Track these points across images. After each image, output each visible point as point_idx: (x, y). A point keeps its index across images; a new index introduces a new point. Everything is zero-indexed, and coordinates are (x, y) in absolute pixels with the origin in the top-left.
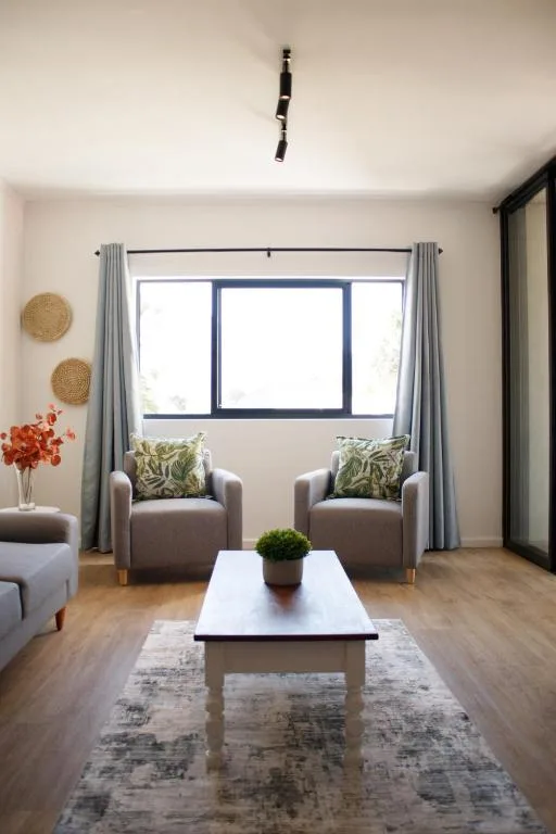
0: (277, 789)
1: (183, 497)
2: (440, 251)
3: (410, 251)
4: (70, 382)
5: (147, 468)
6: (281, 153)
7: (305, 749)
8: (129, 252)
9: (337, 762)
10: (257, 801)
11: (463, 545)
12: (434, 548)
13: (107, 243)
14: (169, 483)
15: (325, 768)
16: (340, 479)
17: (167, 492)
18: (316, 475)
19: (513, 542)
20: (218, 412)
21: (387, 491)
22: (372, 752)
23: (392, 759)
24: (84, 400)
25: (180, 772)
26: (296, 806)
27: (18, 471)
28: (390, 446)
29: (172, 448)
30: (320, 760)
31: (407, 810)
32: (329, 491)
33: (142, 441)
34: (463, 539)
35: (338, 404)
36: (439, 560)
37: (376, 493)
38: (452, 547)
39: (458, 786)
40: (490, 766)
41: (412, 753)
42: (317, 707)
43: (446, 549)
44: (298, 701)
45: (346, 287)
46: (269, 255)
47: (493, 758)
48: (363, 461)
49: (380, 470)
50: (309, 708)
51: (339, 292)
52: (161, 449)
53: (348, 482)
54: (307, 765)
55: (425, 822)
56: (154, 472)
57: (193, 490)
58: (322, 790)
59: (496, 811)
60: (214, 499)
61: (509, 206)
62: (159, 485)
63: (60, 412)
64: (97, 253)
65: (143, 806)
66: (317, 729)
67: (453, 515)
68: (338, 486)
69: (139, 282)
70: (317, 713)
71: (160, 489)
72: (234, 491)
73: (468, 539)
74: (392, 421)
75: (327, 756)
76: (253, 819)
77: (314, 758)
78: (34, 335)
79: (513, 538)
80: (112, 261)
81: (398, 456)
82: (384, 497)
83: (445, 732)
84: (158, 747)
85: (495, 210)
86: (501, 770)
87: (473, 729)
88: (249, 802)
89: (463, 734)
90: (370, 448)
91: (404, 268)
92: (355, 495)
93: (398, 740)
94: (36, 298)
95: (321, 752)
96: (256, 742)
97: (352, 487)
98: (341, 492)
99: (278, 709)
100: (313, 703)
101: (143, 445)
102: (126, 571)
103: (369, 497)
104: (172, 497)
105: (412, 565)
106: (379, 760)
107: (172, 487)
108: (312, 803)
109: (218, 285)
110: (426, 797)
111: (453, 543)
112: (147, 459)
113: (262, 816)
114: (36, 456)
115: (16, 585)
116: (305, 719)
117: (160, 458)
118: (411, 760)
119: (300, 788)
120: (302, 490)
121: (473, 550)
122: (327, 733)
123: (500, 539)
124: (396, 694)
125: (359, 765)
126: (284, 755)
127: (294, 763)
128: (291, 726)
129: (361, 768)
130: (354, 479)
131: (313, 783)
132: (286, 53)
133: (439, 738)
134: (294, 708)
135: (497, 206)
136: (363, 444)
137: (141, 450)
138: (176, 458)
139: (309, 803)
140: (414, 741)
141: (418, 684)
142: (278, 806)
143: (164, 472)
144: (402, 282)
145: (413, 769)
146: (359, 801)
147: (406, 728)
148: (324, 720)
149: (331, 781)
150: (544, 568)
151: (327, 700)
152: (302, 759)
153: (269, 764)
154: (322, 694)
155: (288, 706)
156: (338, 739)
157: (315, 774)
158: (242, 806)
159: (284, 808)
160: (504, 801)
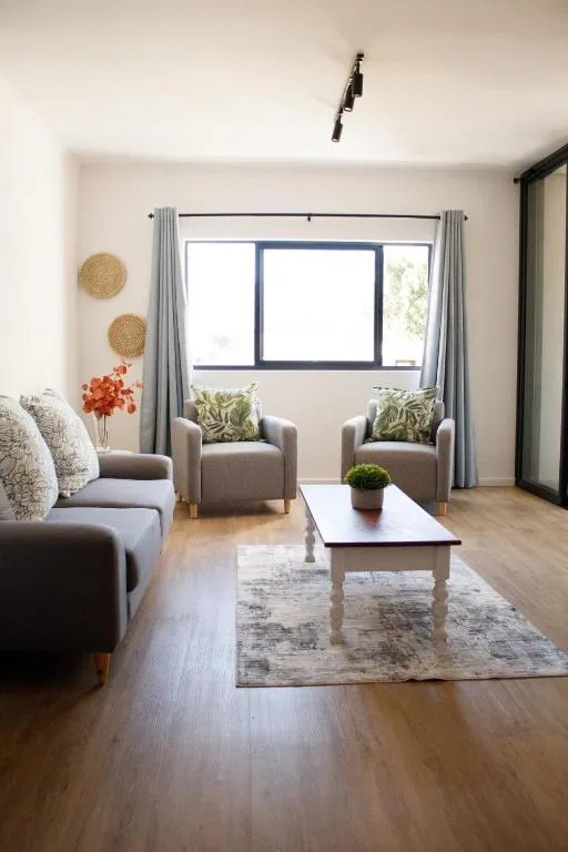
0: (388, 654)
1: (240, 440)
2: (466, 218)
3: (439, 218)
4: (125, 335)
5: (208, 414)
6: (337, 135)
7: (400, 630)
8: (180, 215)
9: (426, 637)
10: (376, 660)
11: (480, 484)
12: (456, 487)
13: (161, 207)
14: (229, 429)
15: (419, 641)
16: (378, 424)
17: (226, 436)
18: (357, 421)
19: (524, 480)
20: (261, 364)
21: (421, 435)
22: (451, 631)
23: (466, 635)
24: (139, 351)
25: (312, 646)
26: (407, 663)
27: (95, 418)
28: (423, 396)
29: (229, 397)
30: (413, 637)
31: (485, 664)
32: (368, 435)
33: (202, 390)
34: (480, 479)
35: (370, 357)
36: (461, 496)
37: (411, 437)
38: (471, 485)
39: (517, 649)
40: (538, 638)
41: (479, 631)
42: (398, 604)
43: (466, 487)
44: (381, 600)
45: (378, 249)
46: (309, 219)
47: (539, 633)
48: (400, 410)
49: (414, 418)
50: (392, 605)
51: (372, 254)
52: (220, 399)
53: (386, 427)
54: (405, 639)
55: (500, 670)
56: (215, 419)
57: (249, 434)
58: (421, 654)
59: (547, 662)
60: (267, 442)
61: (530, 179)
62: (220, 430)
63: (130, 365)
64: (151, 216)
65: (295, 665)
66: (404, 619)
67: (472, 457)
68: (376, 432)
69: (187, 242)
70: (399, 608)
71: (220, 434)
72: (290, 437)
73: (484, 479)
74: (419, 372)
75: (416, 634)
76: (378, 670)
77: (408, 637)
78: (91, 293)
79: (524, 477)
80: (165, 223)
81: (430, 405)
82: (417, 440)
83: (500, 618)
84: (287, 631)
85: (516, 181)
86: (546, 640)
87: (521, 616)
88: (371, 661)
89: (514, 620)
90: (405, 397)
91: (433, 234)
92: (392, 439)
93: (467, 623)
94: (92, 258)
95: (412, 632)
96: (360, 627)
97: (389, 432)
98: (378, 436)
99: (367, 605)
100: (393, 601)
101: (204, 394)
102: (196, 507)
103: (405, 440)
104: (230, 441)
105: (445, 500)
106: (456, 636)
107: (231, 432)
108: (417, 661)
109: (261, 246)
110: (497, 656)
111: (472, 482)
112: (208, 407)
113: (385, 669)
114: (111, 404)
115: (155, 512)
116: (392, 611)
117: (220, 406)
118: (480, 636)
119: (405, 653)
120: (348, 434)
121: (491, 488)
122: (412, 620)
123: (513, 478)
124: (456, 595)
125: (444, 638)
126: (385, 634)
127: (395, 639)
128: (383, 616)
129: (445, 640)
130: (391, 425)
131: (414, 651)
132: (360, 56)
133: (497, 622)
134: (380, 604)
135: (519, 177)
136: (399, 394)
137: (202, 398)
138: (234, 405)
139: (415, 661)
140: (478, 625)
141: (471, 588)
142: (394, 663)
143: (223, 417)
144: (430, 246)
145: (483, 641)
146: (450, 659)
147: (470, 616)
148: (406, 612)
149: (426, 648)
150: (554, 503)
151: (403, 599)
152: (400, 636)
153: (376, 639)
154: (398, 596)
155: (375, 603)
156: (421, 624)
157: (411, 644)
158: (368, 664)
159: (398, 664)
160: (553, 657)
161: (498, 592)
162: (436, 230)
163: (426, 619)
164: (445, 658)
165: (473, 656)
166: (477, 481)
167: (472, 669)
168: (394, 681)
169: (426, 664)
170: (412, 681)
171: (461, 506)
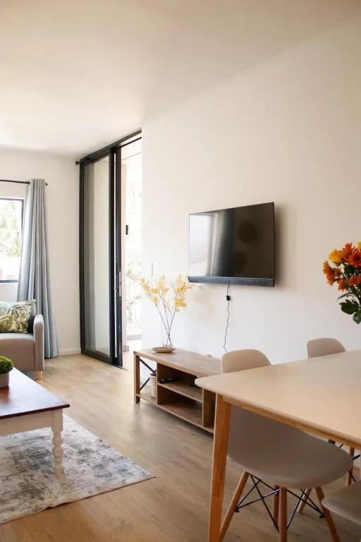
0: (28, 491)
2: (47, 184)
3: (29, 183)
7: (31, 471)
9: (50, 473)
10: (20, 498)
11: (61, 354)
15: (46, 477)
19: (87, 349)
22: (67, 464)
23: (76, 466)
26: (42, 495)
30: (40, 474)
34: (60, 351)
38: (54, 356)
39: (111, 469)
41: (83, 461)
42: (25, 451)
43: (51, 358)
44: (13, 450)
47: (121, 455)
50: (21, 452)
54: (36, 477)
58: (50, 486)
59: (131, 474)
61: (86, 162)
66: (31, 461)
70: (26, 453)
73: (63, 350)
75: (43, 471)
76: (23, 506)
77: (38, 475)
79: (86, 347)
83: (94, 449)
85: (77, 163)
86: (126, 458)
87: (106, 444)
88: (16, 500)
89: (103, 448)
91: (24, 193)
93: (74, 457)
95: (40, 470)
96: (2, 474)
99: (3, 456)
100: (22, 449)
105: (41, 369)
106: (70, 467)
110: (99, 476)
111: (55, 354)
113: (28, 504)
116: (22, 457)
118: (85, 464)
119: (38, 488)
121: (67, 356)
122: (37, 461)
123: (80, 349)
126: (21, 476)
127: (29, 479)
128: (16, 462)
129: (63, 472)
131: (43, 484)
133: (93, 452)
134: (12, 454)
135: (79, 161)
139: (47, 492)
140: (82, 455)
141: (71, 430)
142: (33, 498)
144: (23, 201)
145: (87, 468)
146: (70, 486)
147: (75, 451)
148: (32, 456)
149: (52, 481)
150: (107, 363)
151: (28, 447)
152: (32, 476)
153: (16, 482)
154: (23, 444)
155: (8, 453)
156: (45, 463)
157: (42, 480)
158: (14, 503)
159: (36, 498)
160: (133, 469)
161: (89, 430)
162: (27, 191)
163: (47, 458)
164: (67, 486)
165: (84, 479)
166: (58, 353)
167: (86, 489)
168: (37, 512)
169: (55, 493)
170: (49, 508)
171: (51, 371)
